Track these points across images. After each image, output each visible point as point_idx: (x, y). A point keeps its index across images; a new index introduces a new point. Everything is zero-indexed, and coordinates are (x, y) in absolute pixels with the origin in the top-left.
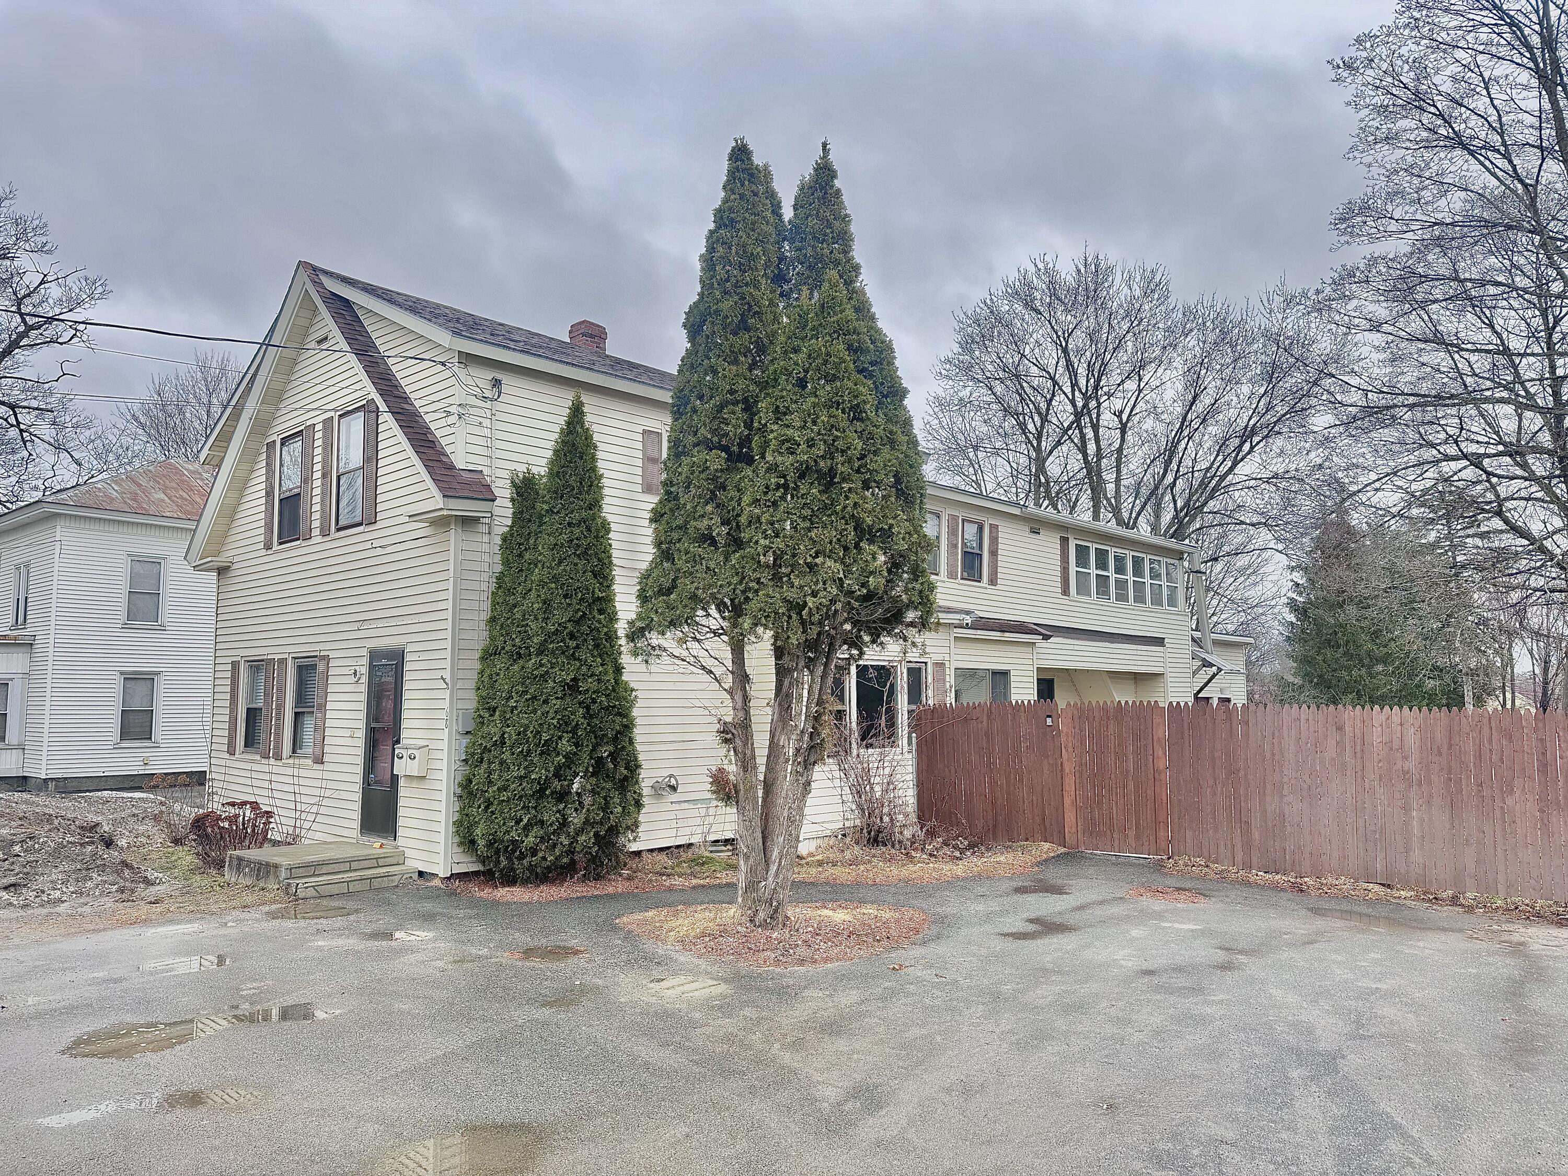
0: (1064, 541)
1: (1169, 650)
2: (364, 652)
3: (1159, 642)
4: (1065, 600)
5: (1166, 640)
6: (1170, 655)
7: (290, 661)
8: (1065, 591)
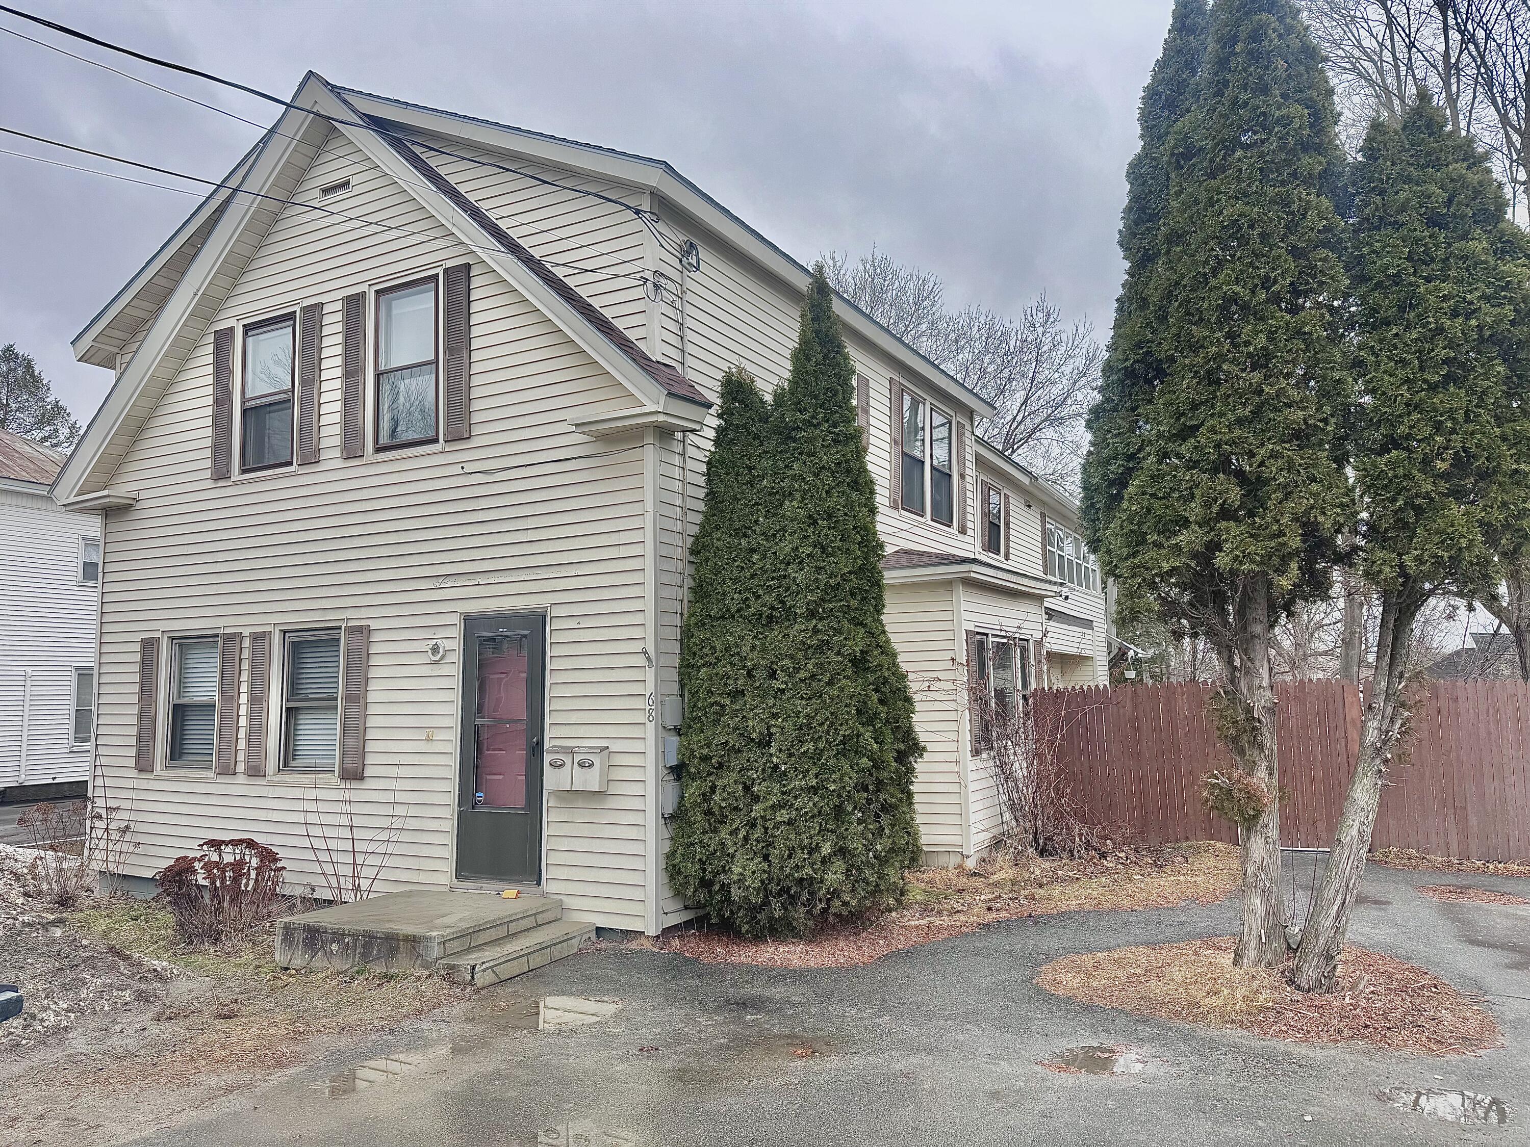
0: (1043, 517)
1: (1096, 634)
2: (455, 619)
3: (1091, 625)
5: (1094, 624)
6: (1097, 638)
7: (277, 638)
8: (1044, 570)
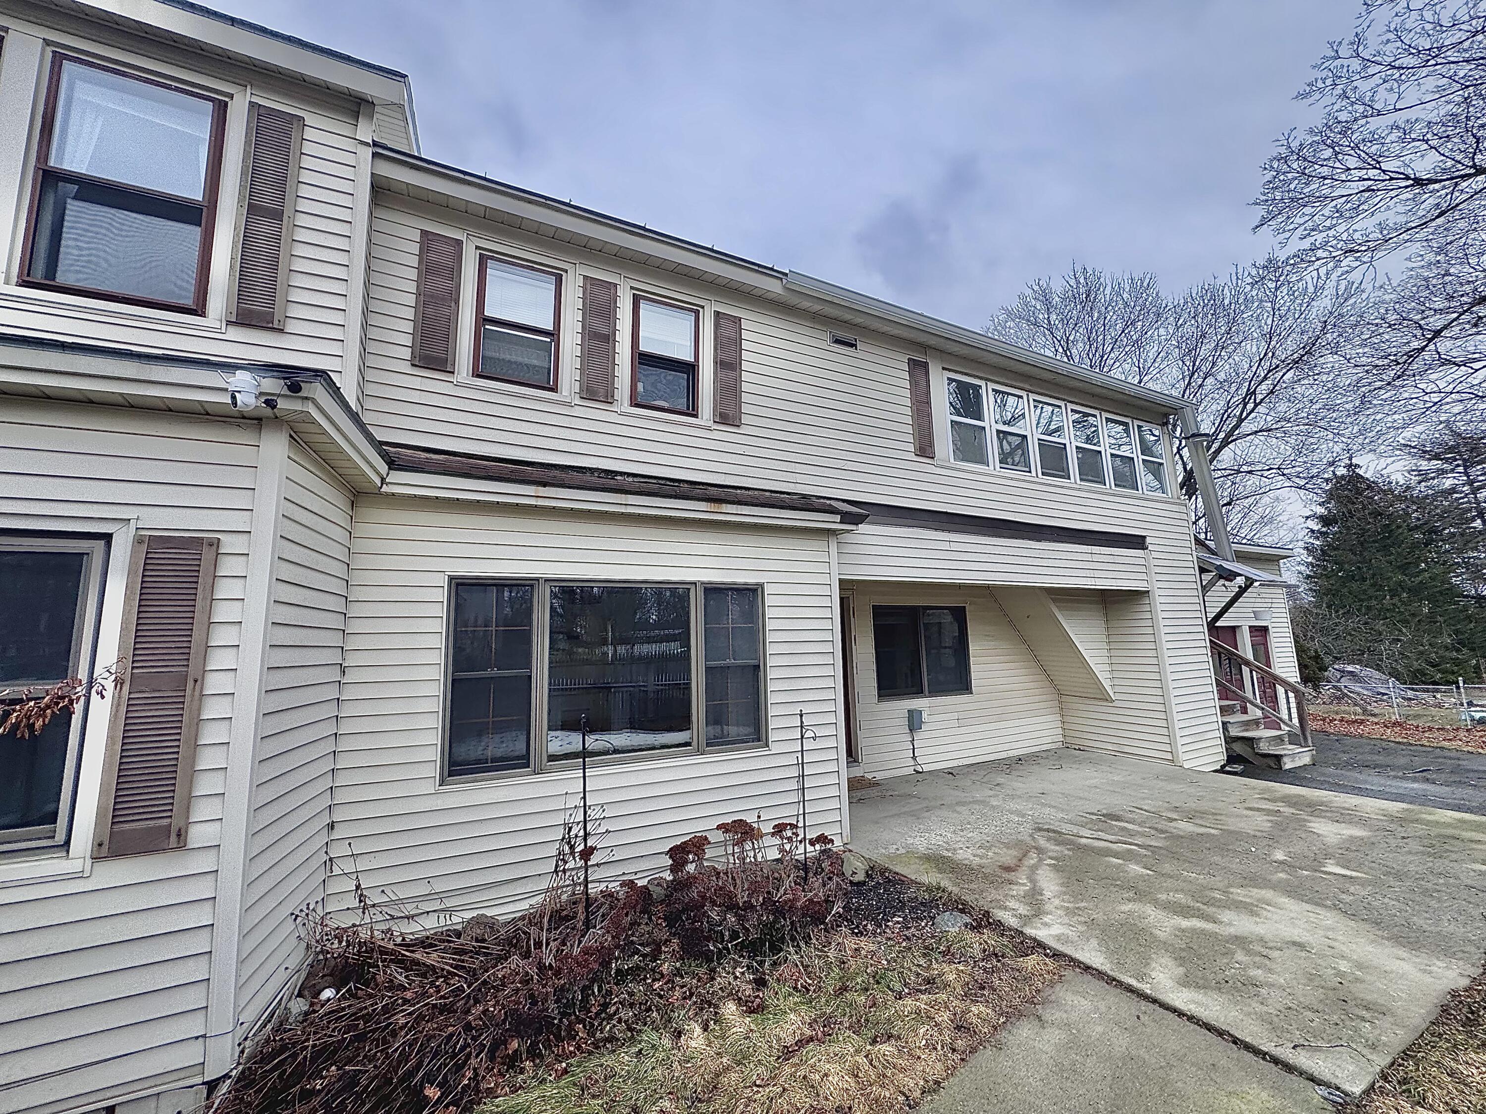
0: (918, 369)
1: (1154, 555)
3: (1137, 542)
4: (924, 466)
5: (1148, 540)
6: (1157, 562)
8: (925, 449)
